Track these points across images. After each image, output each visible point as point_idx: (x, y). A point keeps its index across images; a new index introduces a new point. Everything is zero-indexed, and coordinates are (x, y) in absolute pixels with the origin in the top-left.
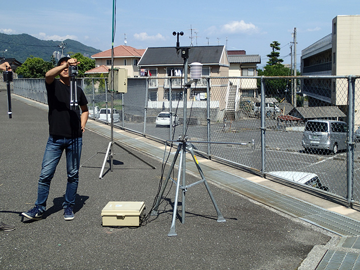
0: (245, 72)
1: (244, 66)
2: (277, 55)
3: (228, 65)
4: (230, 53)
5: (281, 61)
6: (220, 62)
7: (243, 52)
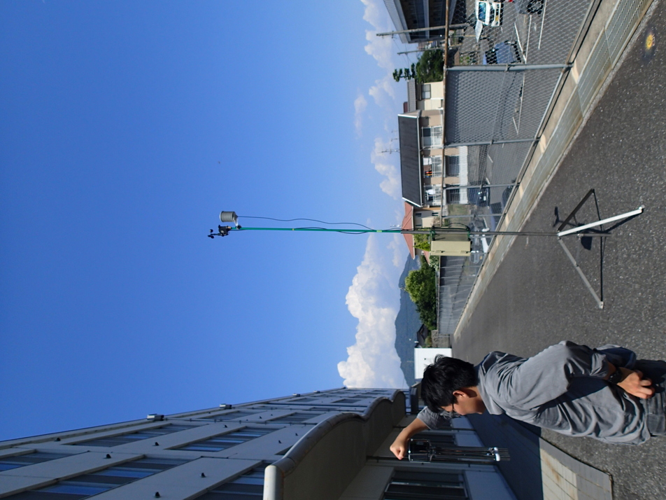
0: (427, 95)
1: (420, 96)
2: (407, 71)
3: (419, 111)
4: (405, 111)
5: (413, 66)
6: (416, 117)
7: (405, 105)
